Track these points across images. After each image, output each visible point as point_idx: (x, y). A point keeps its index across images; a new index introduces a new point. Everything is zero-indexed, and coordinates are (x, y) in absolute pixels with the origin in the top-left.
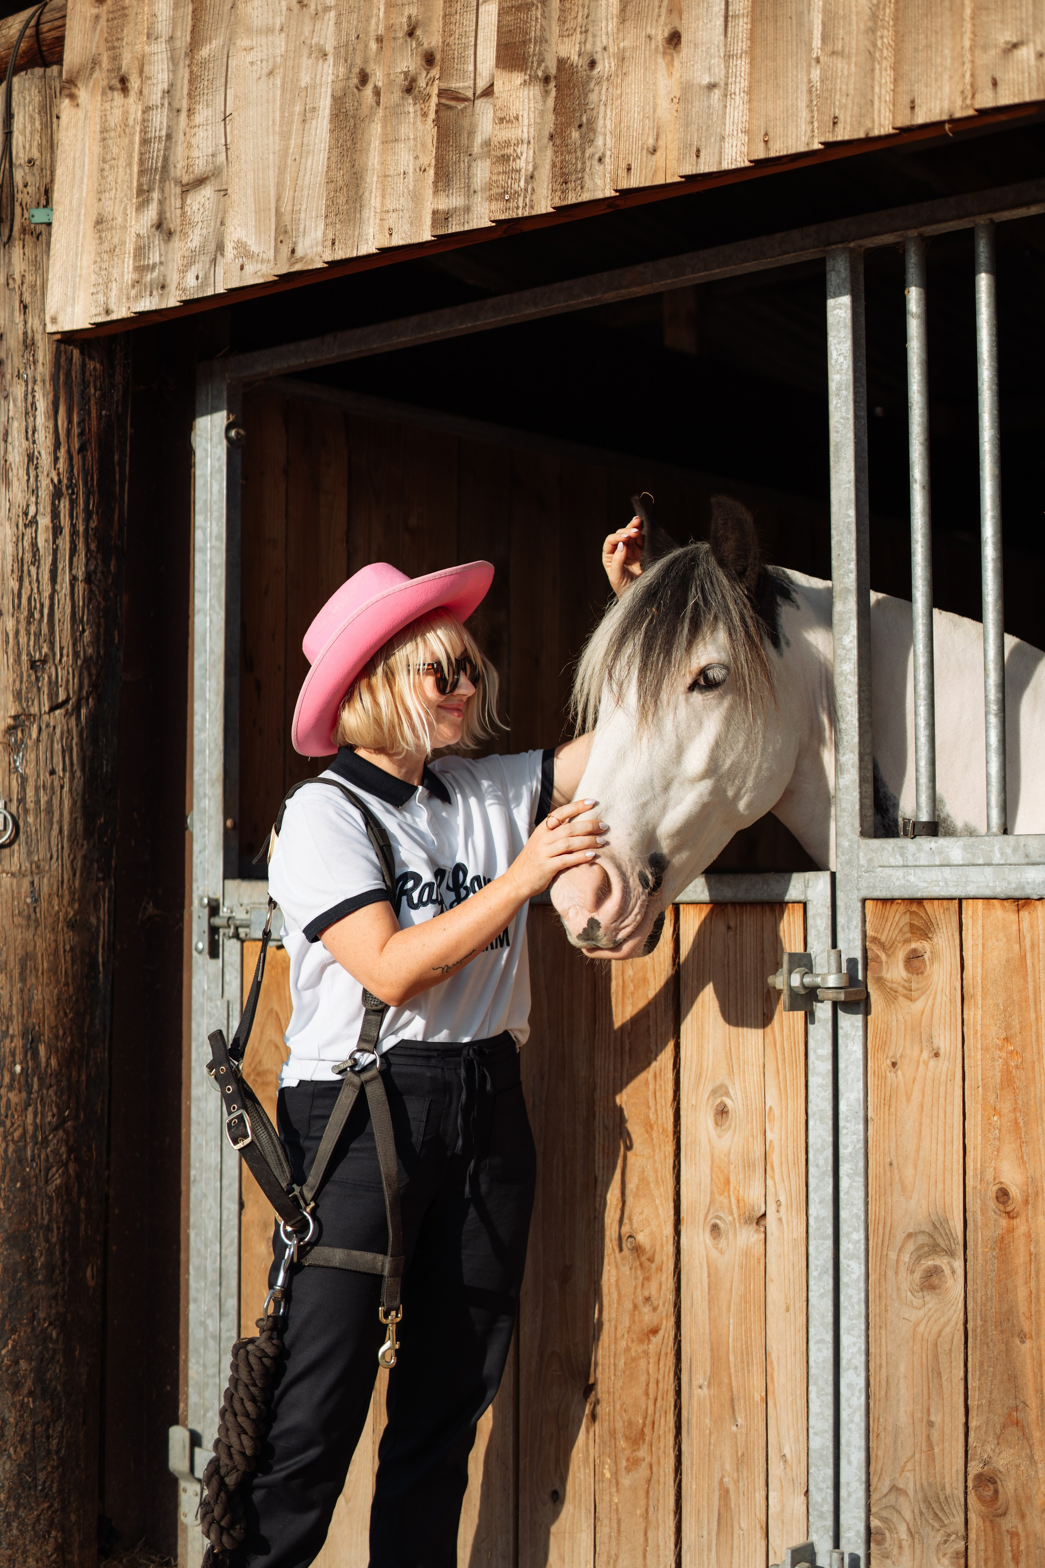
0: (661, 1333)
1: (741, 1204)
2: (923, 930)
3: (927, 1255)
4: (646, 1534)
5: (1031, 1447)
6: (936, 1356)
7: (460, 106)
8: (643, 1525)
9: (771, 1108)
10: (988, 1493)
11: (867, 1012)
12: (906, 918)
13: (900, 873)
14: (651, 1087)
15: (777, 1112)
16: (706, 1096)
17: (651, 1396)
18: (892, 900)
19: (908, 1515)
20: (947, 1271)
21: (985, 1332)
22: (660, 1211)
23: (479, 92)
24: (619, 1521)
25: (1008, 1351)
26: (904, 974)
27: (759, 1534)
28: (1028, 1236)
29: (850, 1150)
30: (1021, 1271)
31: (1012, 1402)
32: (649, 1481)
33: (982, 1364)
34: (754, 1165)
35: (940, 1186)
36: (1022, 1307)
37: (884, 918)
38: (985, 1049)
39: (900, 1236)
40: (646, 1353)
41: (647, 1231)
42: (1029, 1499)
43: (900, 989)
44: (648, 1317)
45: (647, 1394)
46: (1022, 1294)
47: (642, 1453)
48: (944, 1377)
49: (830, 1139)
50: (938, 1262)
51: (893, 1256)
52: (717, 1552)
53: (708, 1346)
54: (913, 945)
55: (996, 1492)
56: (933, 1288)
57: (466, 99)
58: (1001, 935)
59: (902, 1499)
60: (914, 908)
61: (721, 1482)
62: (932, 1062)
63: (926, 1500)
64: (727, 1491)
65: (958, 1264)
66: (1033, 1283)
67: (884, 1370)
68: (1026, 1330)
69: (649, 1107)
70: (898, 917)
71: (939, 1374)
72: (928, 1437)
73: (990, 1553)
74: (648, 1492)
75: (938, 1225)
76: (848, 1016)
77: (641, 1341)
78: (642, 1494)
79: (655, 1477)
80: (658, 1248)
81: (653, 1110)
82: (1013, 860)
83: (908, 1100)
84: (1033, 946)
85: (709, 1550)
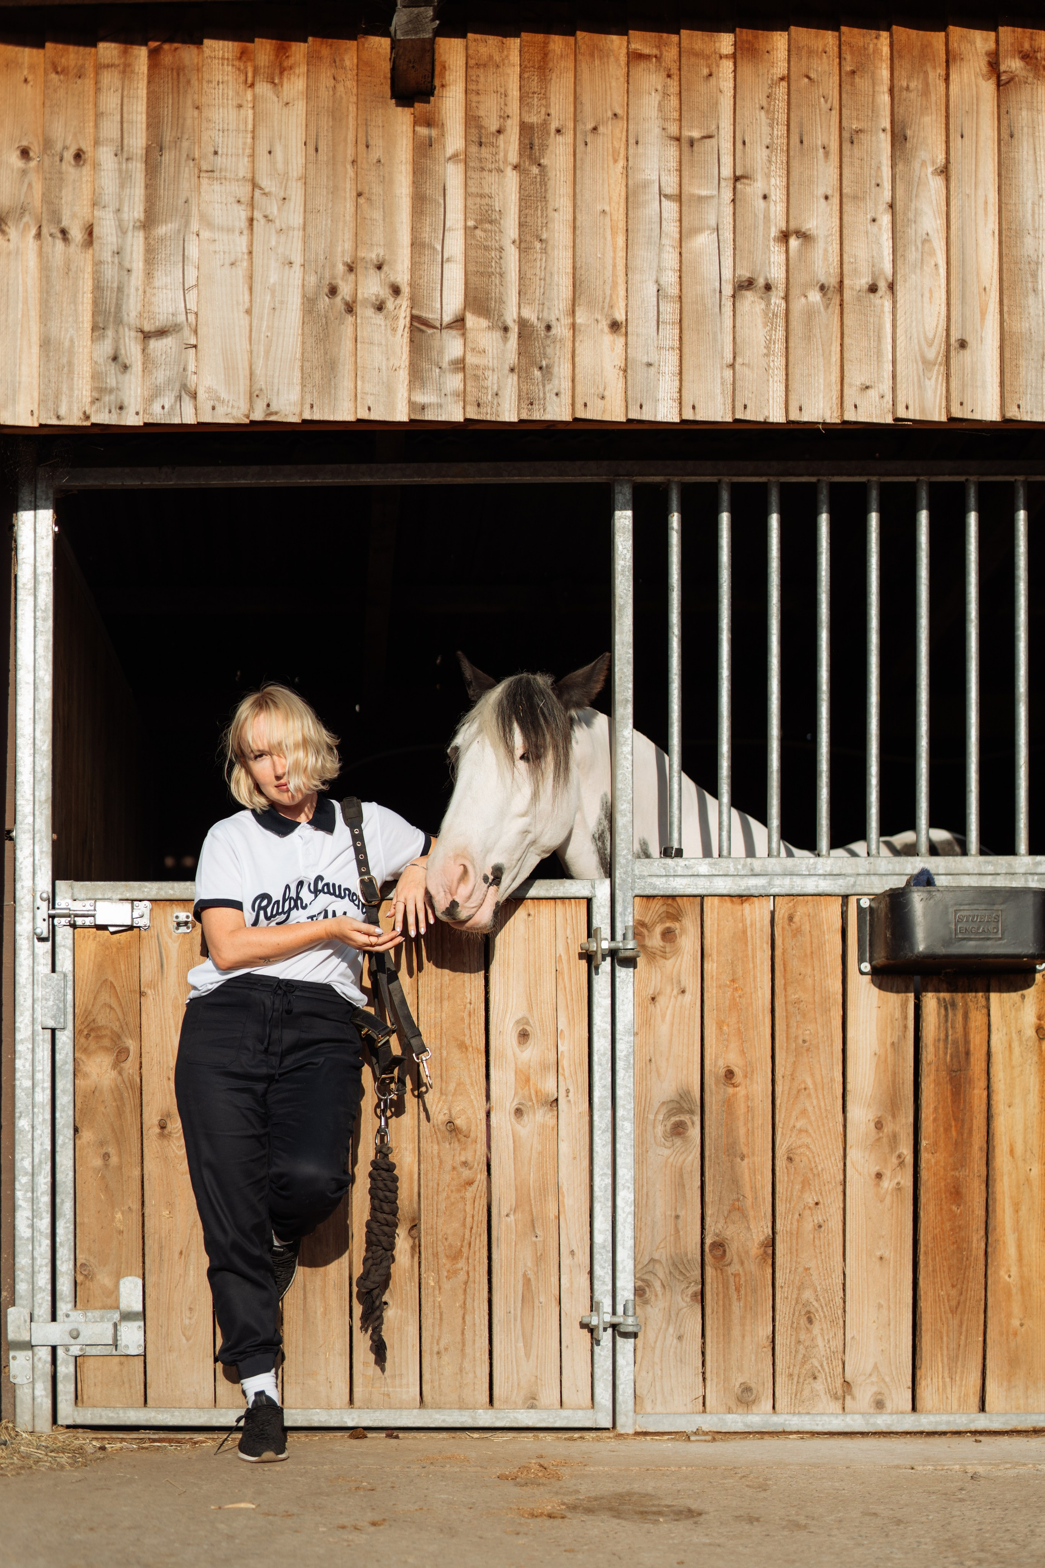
0: (476, 1184)
1: (539, 1094)
2: (676, 917)
3: (674, 1115)
4: (463, 1318)
5: (748, 1221)
6: (681, 1176)
7: (430, 331)
8: (461, 1313)
9: (562, 1030)
10: (719, 1253)
11: (635, 967)
12: (664, 908)
13: (664, 879)
14: (466, 1021)
15: (566, 1033)
16: (511, 1025)
17: (468, 1226)
18: (654, 897)
19: (661, 1274)
20: (689, 1123)
21: (717, 1157)
22: (475, 1102)
23: (444, 324)
24: (441, 1314)
25: (732, 1167)
26: (662, 943)
27: (554, 1304)
28: (747, 1097)
29: (624, 1053)
30: (742, 1118)
31: (735, 1196)
32: (466, 1283)
33: (714, 1176)
34: (549, 1068)
35: (685, 1072)
36: (742, 1140)
37: (647, 908)
38: (719, 987)
39: (656, 1105)
40: (463, 1198)
41: (463, 1117)
42: (747, 1252)
43: (658, 952)
44: (466, 1173)
45: (464, 1225)
46: (742, 1131)
47: (461, 1264)
48: (687, 1187)
49: (610, 1047)
50: (682, 1118)
51: (651, 1117)
52: (522, 1320)
53: (513, 1189)
54: (668, 925)
55: (725, 1251)
56: (679, 1134)
57: (434, 327)
58: (730, 918)
59: (657, 1266)
60: (670, 901)
61: (525, 1275)
62: (680, 997)
63: (674, 1264)
64: (529, 1280)
65: (697, 1119)
66: (750, 1125)
67: (645, 1188)
68: (745, 1152)
69: (464, 1035)
70: (657, 906)
71: (684, 1186)
72: (676, 1225)
73: (721, 1289)
74: (465, 1290)
75: (684, 1095)
76: (624, 969)
77: (459, 1191)
78: (460, 1292)
79: (471, 1279)
80: (473, 1128)
81: (468, 1036)
82: (742, 873)
83: (663, 1020)
84: (751, 925)
85: (515, 1320)
